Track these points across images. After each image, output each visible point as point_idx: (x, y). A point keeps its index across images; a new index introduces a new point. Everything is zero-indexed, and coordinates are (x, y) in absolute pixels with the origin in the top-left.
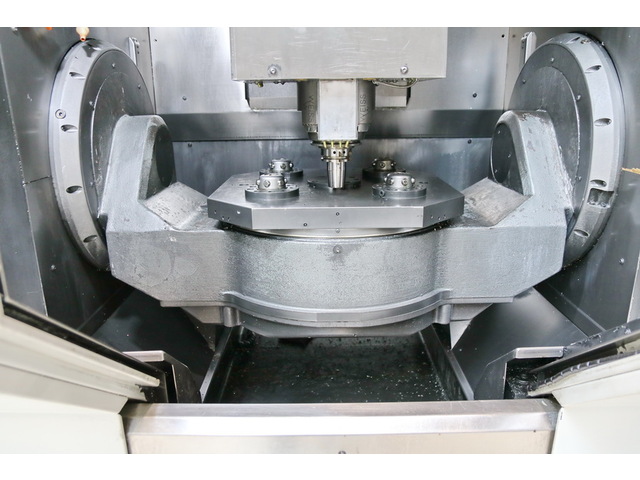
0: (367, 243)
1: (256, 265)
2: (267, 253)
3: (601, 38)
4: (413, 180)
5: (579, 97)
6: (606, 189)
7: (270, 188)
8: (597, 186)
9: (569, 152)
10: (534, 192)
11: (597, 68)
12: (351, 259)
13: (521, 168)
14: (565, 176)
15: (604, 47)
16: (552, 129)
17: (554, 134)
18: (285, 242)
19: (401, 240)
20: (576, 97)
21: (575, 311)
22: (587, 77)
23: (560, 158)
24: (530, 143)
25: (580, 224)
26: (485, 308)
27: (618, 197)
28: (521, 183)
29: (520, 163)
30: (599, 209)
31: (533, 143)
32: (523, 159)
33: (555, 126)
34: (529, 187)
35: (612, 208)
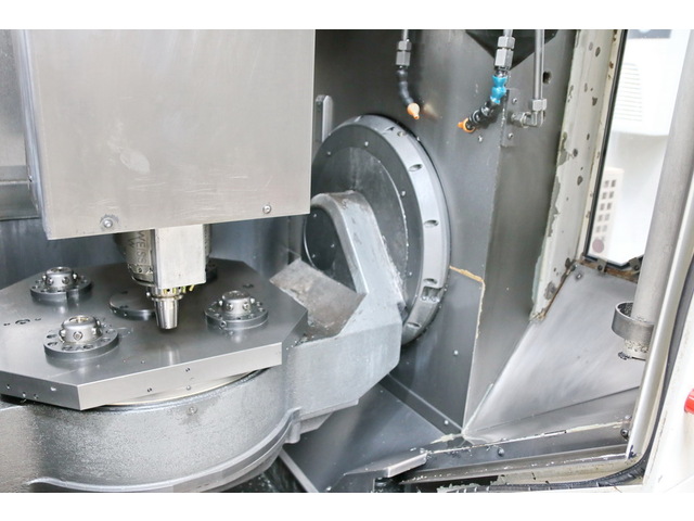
0: (224, 394)
1: (80, 444)
2: (97, 430)
3: (417, 133)
4: (252, 300)
5: (404, 193)
6: (437, 286)
7: (83, 339)
8: (429, 284)
9: (396, 246)
10: (368, 291)
11: (419, 166)
12: (208, 416)
13: (350, 262)
14: (392, 268)
15: (420, 142)
16: (373, 217)
17: (376, 223)
18: (123, 413)
19: (257, 379)
20: (400, 193)
21: (406, 393)
22: (410, 174)
23: (384, 248)
24: (355, 234)
25: (413, 317)
26: (327, 417)
27: (445, 292)
28: (352, 280)
29: (348, 257)
30: (431, 302)
31: (358, 234)
32: (352, 253)
33: (375, 214)
34: (362, 284)
35: (441, 302)
